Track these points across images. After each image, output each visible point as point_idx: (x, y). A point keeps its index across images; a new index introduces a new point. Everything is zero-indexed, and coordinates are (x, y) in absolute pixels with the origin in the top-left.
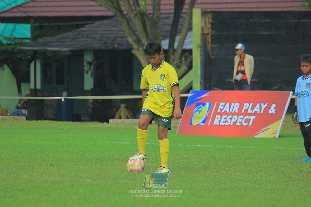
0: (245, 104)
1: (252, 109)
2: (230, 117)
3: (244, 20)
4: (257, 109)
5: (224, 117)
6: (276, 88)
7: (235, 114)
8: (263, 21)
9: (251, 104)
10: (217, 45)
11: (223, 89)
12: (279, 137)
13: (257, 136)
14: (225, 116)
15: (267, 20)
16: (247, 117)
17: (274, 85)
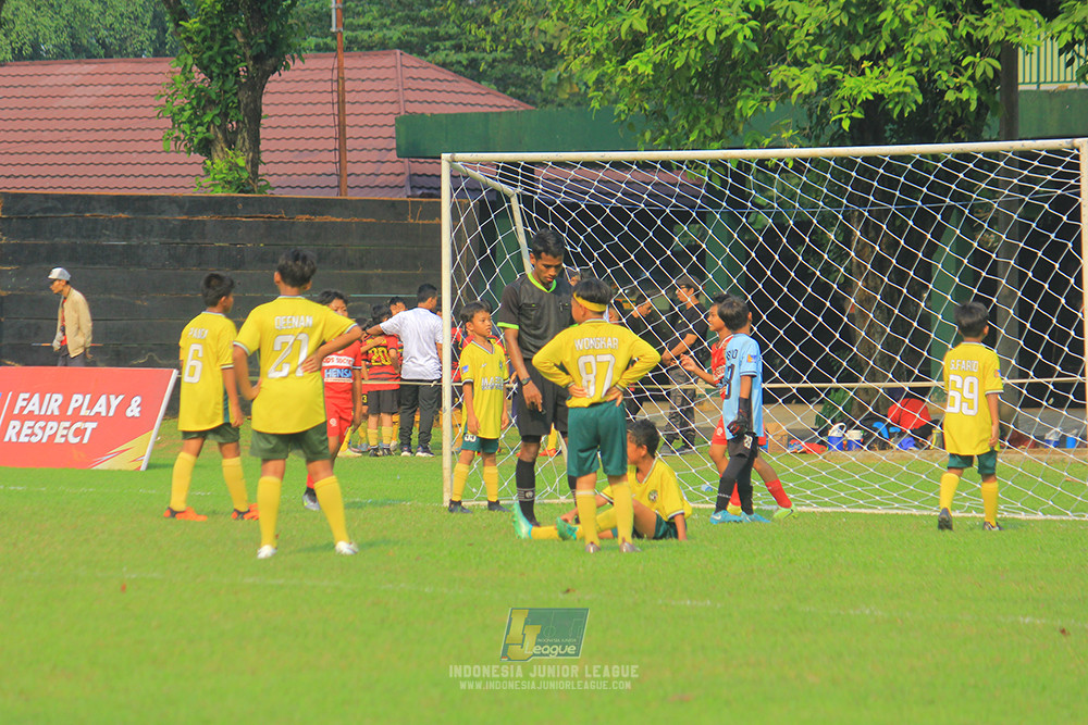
0: (75, 397)
1: (91, 406)
2: (42, 424)
3: (72, 214)
4: (100, 407)
5: (28, 423)
6: (142, 361)
7: (52, 418)
8: (114, 216)
9: (88, 396)
10: (14, 268)
12: (149, 467)
13: (99, 467)
14: (31, 423)
15: (122, 216)
16: (78, 425)
17: (138, 357)
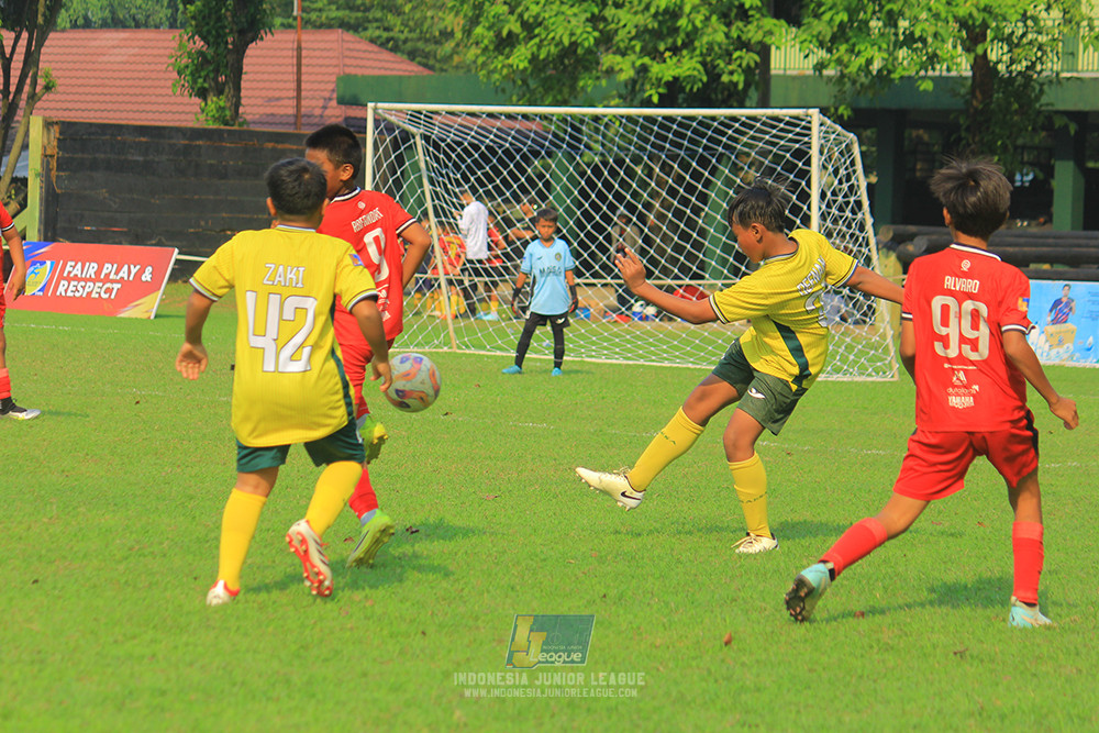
0: (107, 265)
1: (117, 273)
2: (83, 283)
3: (108, 137)
4: (124, 273)
5: (73, 283)
6: (154, 242)
7: (90, 279)
8: (137, 140)
9: (115, 266)
10: (67, 173)
11: (73, 242)
12: (156, 317)
13: (122, 315)
14: (76, 283)
15: (143, 139)
16: (108, 285)
17: (151, 238)
